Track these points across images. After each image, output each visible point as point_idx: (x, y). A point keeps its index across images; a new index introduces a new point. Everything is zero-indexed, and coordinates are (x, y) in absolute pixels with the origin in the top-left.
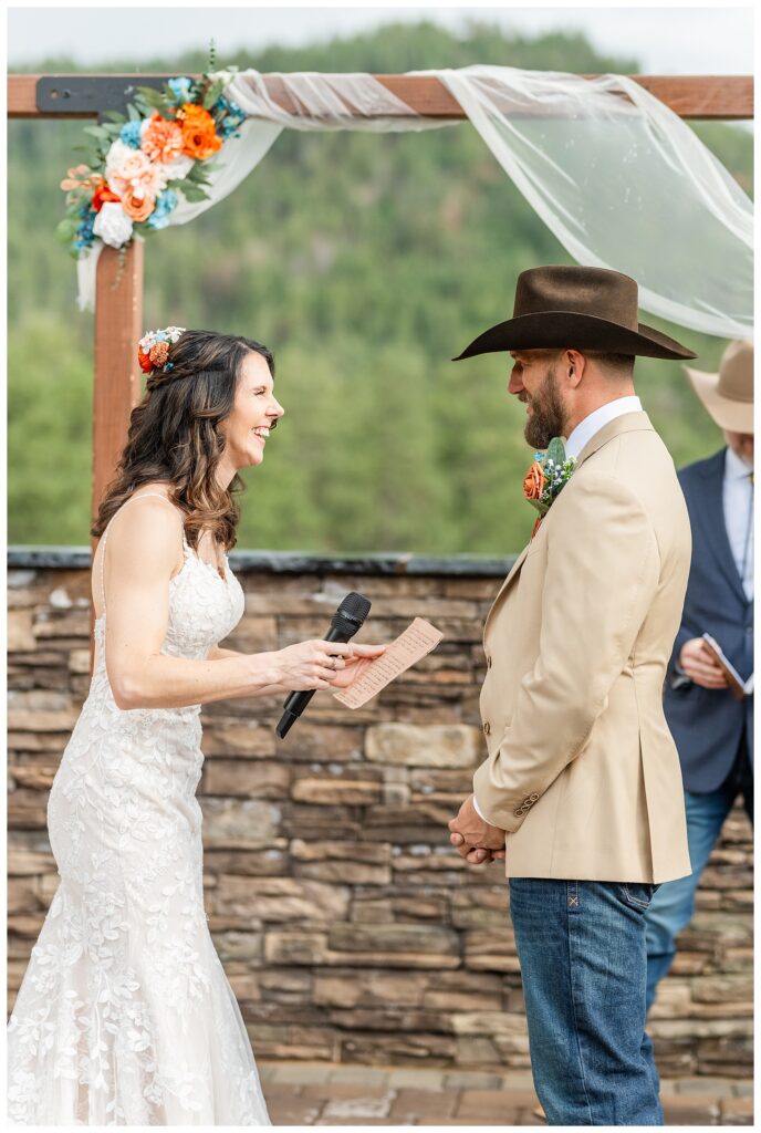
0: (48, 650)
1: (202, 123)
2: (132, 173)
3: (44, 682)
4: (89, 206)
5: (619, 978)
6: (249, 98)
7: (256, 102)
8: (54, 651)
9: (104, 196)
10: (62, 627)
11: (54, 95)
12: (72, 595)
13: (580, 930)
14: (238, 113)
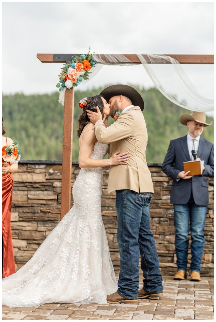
0: (48, 182)
1: (88, 63)
2: (73, 73)
3: (47, 189)
4: (64, 80)
5: (133, 218)
6: (97, 59)
7: (98, 59)
8: (50, 182)
9: (67, 78)
10: (51, 177)
11: (57, 58)
12: (54, 170)
13: (125, 208)
14: (95, 61)
